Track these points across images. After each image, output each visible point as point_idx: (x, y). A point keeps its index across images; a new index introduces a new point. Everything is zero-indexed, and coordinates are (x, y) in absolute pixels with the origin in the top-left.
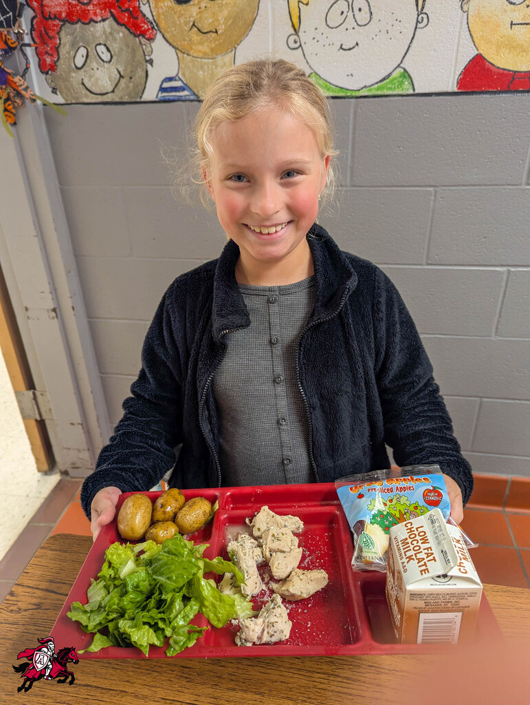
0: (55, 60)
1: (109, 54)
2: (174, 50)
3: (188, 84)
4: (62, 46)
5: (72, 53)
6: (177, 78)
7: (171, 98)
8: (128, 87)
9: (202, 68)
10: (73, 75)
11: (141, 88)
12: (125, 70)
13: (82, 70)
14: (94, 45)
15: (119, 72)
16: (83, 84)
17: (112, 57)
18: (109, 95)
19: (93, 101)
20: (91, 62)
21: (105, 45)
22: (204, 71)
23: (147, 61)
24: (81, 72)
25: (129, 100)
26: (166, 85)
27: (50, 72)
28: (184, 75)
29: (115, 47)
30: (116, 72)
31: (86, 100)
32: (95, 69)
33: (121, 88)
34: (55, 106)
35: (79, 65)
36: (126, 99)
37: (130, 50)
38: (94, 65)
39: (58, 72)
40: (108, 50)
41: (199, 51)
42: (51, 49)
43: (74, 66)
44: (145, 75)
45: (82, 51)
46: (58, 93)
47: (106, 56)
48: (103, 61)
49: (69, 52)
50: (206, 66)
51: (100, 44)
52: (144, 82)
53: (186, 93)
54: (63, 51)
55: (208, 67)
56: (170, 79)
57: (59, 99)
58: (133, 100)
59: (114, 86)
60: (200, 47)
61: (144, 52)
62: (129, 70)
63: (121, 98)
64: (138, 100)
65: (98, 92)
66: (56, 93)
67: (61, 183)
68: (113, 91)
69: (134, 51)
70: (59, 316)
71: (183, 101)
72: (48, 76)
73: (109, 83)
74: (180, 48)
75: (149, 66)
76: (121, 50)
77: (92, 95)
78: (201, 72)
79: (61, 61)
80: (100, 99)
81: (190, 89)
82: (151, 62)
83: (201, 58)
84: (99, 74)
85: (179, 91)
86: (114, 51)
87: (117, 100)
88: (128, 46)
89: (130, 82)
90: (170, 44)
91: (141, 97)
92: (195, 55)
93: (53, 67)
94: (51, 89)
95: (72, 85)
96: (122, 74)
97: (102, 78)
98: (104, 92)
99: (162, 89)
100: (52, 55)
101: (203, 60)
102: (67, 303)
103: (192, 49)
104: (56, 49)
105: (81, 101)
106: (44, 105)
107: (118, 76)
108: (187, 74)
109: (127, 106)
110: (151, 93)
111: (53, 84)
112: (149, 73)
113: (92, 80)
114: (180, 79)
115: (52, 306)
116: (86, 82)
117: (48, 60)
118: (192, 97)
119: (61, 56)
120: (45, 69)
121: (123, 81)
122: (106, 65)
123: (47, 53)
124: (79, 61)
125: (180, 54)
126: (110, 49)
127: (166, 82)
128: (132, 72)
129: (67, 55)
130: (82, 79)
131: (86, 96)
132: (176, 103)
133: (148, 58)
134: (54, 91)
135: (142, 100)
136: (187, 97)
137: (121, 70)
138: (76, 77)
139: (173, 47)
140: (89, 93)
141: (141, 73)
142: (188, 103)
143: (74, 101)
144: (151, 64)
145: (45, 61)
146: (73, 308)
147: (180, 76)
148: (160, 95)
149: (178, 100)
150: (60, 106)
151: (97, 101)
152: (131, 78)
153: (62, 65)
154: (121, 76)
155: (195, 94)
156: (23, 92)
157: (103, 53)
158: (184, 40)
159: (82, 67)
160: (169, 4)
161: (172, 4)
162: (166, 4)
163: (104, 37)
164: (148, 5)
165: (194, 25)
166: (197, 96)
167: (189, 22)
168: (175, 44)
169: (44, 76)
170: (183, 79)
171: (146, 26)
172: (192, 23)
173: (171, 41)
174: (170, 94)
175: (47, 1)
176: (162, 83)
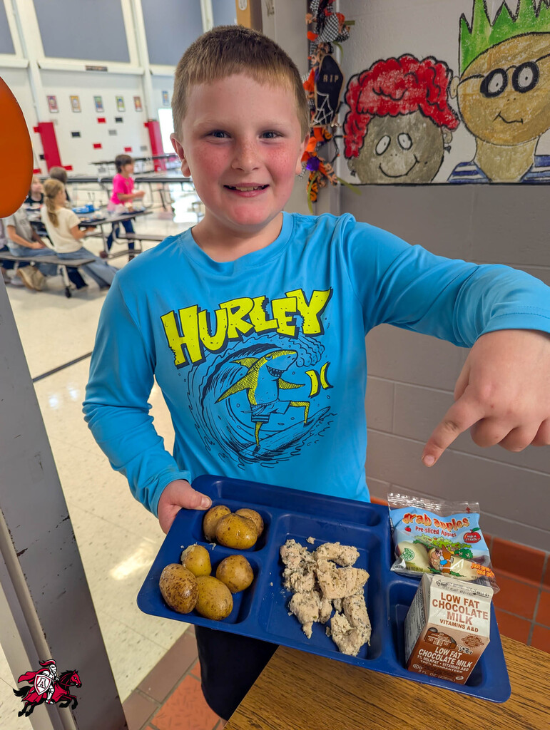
0: (360, 147)
1: (409, 142)
2: (474, 138)
3: (483, 168)
4: (368, 136)
5: (376, 141)
6: (472, 163)
7: (462, 181)
8: (421, 171)
9: (500, 154)
10: (373, 160)
11: (434, 173)
12: (422, 156)
13: (382, 156)
14: (397, 134)
15: (416, 158)
16: (380, 167)
17: (412, 144)
18: (402, 178)
19: (386, 182)
20: (392, 149)
21: (408, 134)
22: (501, 157)
23: (445, 148)
24: (381, 158)
25: (420, 183)
26: (459, 169)
27: (353, 158)
28: (480, 160)
29: (416, 136)
30: (413, 157)
31: (379, 181)
32: (394, 155)
33: (414, 172)
34: (352, 186)
35: (380, 152)
36: (417, 181)
37: (430, 139)
38: (394, 151)
39: (360, 158)
40: (410, 138)
41: (500, 139)
42: (358, 138)
43: (375, 152)
44: (440, 161)
45: (386, 140)
46: (356, 175)
47: (406, 144)
48: (403, 148)
49: (373, 141)
50: (504, 152)
51: (403, 133)
52: (438, 167)
53: (479, 176)
54: (368, 140)
55: (507, 153)
56: (465, 164)
57: (356, 180)
58: (424, 182)
59: (409, 169)
60: (502, 135)
61: (444, 140)
62: (426, 156)
63: (413, 180)
64: (429, 182)
65: (392, 174)
66: (354, 175)
68: (407, 174)
69: (434, 140)
71: (474, 183)
72: (351, 161)
73: (405, 167)
74: (480, 136)
75: (446, 152)
76: (422, 138)
77: (386, 178)
78: (498, 158)
79: (365, 148)
80: (393, 181)
81: (483, 173)
82: (449, 149)
83: (501, 145)
84: (396, 159)
85: (471, 175)
86: (415, 139)
87: (409, 181)
88: (429, 135)
89: (424, 167)
90: (471, 133)
91: (432, 180)
92: (495, 142)
93: (356, 154)
94: (350, 172)
95: (370, 168)
96: (418, 159)
97: (399, 163)
98: (398, 175)
99: (455, 173)
100: (358, 144)
101: (503, 147)
103: (493, 137)
104: (362, 138)
105: (376, 182)
106: (343, 185)
107: (414, 161)
108: (483, 159)
110: (443, 176)
111: (353, 168)
112: (445, 159)
113: (390, 164)
114: (475, 164)
116: (383, 166)
117: (353, 147)
118: (484, 181)
119: (365, 143)
120: (349, 154)
121: (418, 166)
122: (405, 152)
123: (353, 141)
124: (381, 148)
125: (480, 142)
126: (412, 138)
127: (460, 166)
128: (428, 157)
129: (371, 143)
130: (380, 164)
131: (381, 178)
132: (466, 185)
133: (446, 145)
134: (353, 173)
135: (433, 182)
136: (479, 180)
137: (418, 155)
138: (375, 162)
139: (474, 135)
140: (383, 176)
141: (437, 158)
142: (479, 186)
143: (369, 182)
144: (449, 151)
145: (350, 148)
147: (476, 161)
148: (452, 178)
149: (469, 183)
150: (356, 187)
151: (390, 182)
152: (426, 163)
153: (365, 152)
154: (417, 161)
155: (487, 177)
156: (329, 177)
157: (404, 141)
158: (487, 129)
159: (382, 154)
160: (478, 97)
161: (481, 97)
162: (474, 98)
163: (408, 127)
164: (456, 99)
165: (499, 115)
166: (490, 180)
167: (495, 113)
168: (476, 133)
169: (346, 161)
170: (478, 164)
171: (450, 117)
172: (497, 114)
173: (472, 130)
174: (461, 178)
175: (363, 99)
176: (456, 167)
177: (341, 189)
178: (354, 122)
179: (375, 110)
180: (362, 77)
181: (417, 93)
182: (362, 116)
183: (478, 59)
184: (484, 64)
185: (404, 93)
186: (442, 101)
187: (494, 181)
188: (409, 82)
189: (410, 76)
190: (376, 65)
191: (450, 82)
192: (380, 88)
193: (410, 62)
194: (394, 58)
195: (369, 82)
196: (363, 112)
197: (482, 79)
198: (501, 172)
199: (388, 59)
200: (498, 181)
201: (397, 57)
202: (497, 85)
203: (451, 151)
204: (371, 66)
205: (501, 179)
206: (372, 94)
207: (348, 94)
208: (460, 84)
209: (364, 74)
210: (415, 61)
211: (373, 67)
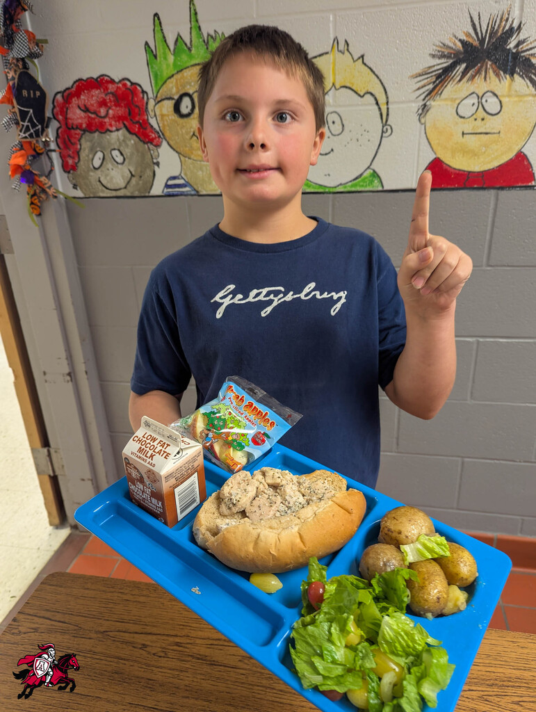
0: (76, 161)
1: (122, 158)
2: (177, 155)
3: (190, 182)
4: (82, 151)
5: (91, 156)
6: (180, 177)
7: (175, 193)
8: (138, 184)
9: (201, 169)
10: (91, 174)
11: (149, 185)
12: (135, 171)
13: (100, 170)
14: (109, 150)
15: (131, 172)
16: (100, 181)
17: (124, 159)
18: (122, 191)
19: (109, 195)
20: (107, 163)
21: (119, 150)
22: (203, 171)
23: (154, 163)
24: (99, 172)
25: (139, 195)
26: (170, 183)
27: (72, 172)
28: (186, 174)
29: (127, 152)
30: (128, 172)
31: (102, 195)
32: (111, 170)
33: (132, 185)
34: (74, 200)
35: (96, 166)
36: (136, 194)
37: (140, 154)
38: (110, 166)
39: (79, 171)
40: (122, 154)
42: (73, 153)
43: (91, 167)
44: (152, 175)
45: (100, 155)
46: (78, 188)
47: (120, 159)
48: (117, 163)
49: (88, 156)
51: (115, 149)
52: (151, 180)
53: (187, 189)
54: (83, 154)
55: (207, 169)
56: (174, 178)
57: (79, 193)
58: (143, 195)
59: (126, 182)
61: (152, 156)
62: (139, 170)
63: (132, 193)
64: (147, 194)
65: (113, 188)
66: (76, 189)
67: (79, 262)
68: (125, 188)
69: (143, 156)
70: (73, 380)
71: (185, 195)
72: (70, 175)
73: (122, 181)
74: (182, 153)
75: (156, 167)
76: (132, 154)
77: (108, 191)
78: (200, 173)
79: (82, 163)
80: (114, 194)
81: (191, 186)
82: (158, 164)
83: (200, 161)
84: (113, 173)
85: (182, 188)
86: (126, 155)
87: (129, 194)
88: (138, 151)
89: (140, 180)
90: (174, 150)
91: (149, 192)
92: (195, 159)
93: (74, 168)
94: (72, 186)
95: (90, 182)
96: (133, 173)
97: (117, 176)
98: (118, 188)
99: (167, 186)
100: (73, 158)
101: (202, 163)
102: (81, 368)
103: (192, 153)
104: (78, 153)
105: (98, 195)
106: (66, 198)
107: (130, 175)
108: (188, 173)
109: (137, 200)
110: (158, 189)
111: (74, 181)
112: (156, 173)
113: (108, 178)
114: (183, 178)
115: (67, 371)
116: (102, 179)
117: (70, 162)
118: (193, 193)
119: (81, 158)
120: (66, 168)
121: (134, 181)
122: (120, 166)
123: (69, 156)
124: (97, 163)
125: (182, 158)
126: (124, 153)
127: (171, 180)
128: (141, 172)
129: (87, 158)
130: (99, 178)
131: (103, 191)
133: (155, 161)
134: (75, 187)
135: (151, 194)
136: (189, 193)
137: (132, 170)
138: (93, 176)
139: (177, 152)
140: (104, 188)
141: (149, 173)
142: (190, 197)
143: (92, 195)
144: (158, 166)
145: (67, 162)
146: (86, 373)
147: (183, 175)
148: (165, 190)
149: (181, 195)
150: (80, 200)
151: (112, 195)
152: (141, 177)
153: (82, 166)
154: (132, 175)
155: (195, 190)
156: (48, 190)
157: (117, 156)
158: (186, 146)
159: (99, 168)
160: (173, 118)
161: (175, 117)
162: (170, 118)
163: (118, 143)
164: (155, 118)
165: (194, 134)
166: (197, 192)
167: (190, 132)
168: (178, 150)
169: (66, 175)
170: (185, 178)
171: (153, 135)
172: (192, 133)
173: (174, 147)
174: (174, 190)
175: (70, 115)
176: (167, 181)
177: (66, 203)
178: (66, 137)
179: (84, 126)
180: (65, 94)
181: (121, 111)
182: (72, 131)
183: (168, 82)
184: (172, 87)
185: (108, 111)
186: (144, 120)
187: (201, 193)
188: (111, 101)
189: (111, 95)
190: (77, 83)
191: (147, 103)
192: (85, 105)
193: (107, 82)
194: (92, 78)
195: (73, 100)
196: (73, 128)
197: (174, 101)
198: (205, 185)
199: (88, 79)
200: (204, 193)
201: (95, 77)
202: (187, 107)
203: (160, 166)
204: (73, 85)
205: (206, 191)
206: (78, 111)
207: (55, 110)
208: (156, 104)
209: (67, 92)
210: (112, 81)
211: (75, 85)
